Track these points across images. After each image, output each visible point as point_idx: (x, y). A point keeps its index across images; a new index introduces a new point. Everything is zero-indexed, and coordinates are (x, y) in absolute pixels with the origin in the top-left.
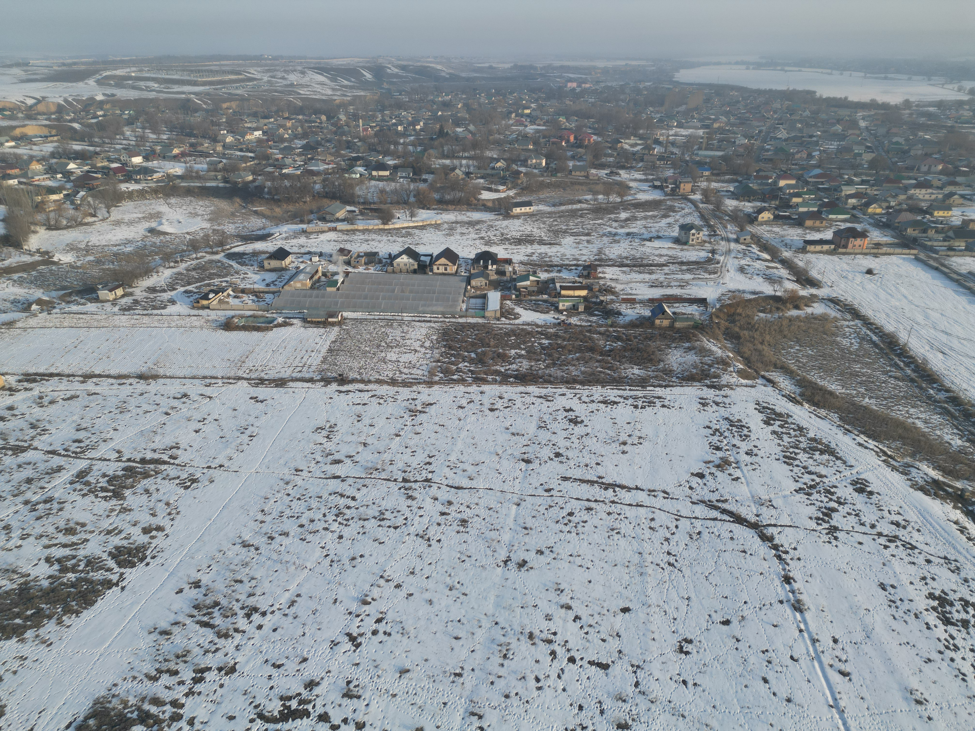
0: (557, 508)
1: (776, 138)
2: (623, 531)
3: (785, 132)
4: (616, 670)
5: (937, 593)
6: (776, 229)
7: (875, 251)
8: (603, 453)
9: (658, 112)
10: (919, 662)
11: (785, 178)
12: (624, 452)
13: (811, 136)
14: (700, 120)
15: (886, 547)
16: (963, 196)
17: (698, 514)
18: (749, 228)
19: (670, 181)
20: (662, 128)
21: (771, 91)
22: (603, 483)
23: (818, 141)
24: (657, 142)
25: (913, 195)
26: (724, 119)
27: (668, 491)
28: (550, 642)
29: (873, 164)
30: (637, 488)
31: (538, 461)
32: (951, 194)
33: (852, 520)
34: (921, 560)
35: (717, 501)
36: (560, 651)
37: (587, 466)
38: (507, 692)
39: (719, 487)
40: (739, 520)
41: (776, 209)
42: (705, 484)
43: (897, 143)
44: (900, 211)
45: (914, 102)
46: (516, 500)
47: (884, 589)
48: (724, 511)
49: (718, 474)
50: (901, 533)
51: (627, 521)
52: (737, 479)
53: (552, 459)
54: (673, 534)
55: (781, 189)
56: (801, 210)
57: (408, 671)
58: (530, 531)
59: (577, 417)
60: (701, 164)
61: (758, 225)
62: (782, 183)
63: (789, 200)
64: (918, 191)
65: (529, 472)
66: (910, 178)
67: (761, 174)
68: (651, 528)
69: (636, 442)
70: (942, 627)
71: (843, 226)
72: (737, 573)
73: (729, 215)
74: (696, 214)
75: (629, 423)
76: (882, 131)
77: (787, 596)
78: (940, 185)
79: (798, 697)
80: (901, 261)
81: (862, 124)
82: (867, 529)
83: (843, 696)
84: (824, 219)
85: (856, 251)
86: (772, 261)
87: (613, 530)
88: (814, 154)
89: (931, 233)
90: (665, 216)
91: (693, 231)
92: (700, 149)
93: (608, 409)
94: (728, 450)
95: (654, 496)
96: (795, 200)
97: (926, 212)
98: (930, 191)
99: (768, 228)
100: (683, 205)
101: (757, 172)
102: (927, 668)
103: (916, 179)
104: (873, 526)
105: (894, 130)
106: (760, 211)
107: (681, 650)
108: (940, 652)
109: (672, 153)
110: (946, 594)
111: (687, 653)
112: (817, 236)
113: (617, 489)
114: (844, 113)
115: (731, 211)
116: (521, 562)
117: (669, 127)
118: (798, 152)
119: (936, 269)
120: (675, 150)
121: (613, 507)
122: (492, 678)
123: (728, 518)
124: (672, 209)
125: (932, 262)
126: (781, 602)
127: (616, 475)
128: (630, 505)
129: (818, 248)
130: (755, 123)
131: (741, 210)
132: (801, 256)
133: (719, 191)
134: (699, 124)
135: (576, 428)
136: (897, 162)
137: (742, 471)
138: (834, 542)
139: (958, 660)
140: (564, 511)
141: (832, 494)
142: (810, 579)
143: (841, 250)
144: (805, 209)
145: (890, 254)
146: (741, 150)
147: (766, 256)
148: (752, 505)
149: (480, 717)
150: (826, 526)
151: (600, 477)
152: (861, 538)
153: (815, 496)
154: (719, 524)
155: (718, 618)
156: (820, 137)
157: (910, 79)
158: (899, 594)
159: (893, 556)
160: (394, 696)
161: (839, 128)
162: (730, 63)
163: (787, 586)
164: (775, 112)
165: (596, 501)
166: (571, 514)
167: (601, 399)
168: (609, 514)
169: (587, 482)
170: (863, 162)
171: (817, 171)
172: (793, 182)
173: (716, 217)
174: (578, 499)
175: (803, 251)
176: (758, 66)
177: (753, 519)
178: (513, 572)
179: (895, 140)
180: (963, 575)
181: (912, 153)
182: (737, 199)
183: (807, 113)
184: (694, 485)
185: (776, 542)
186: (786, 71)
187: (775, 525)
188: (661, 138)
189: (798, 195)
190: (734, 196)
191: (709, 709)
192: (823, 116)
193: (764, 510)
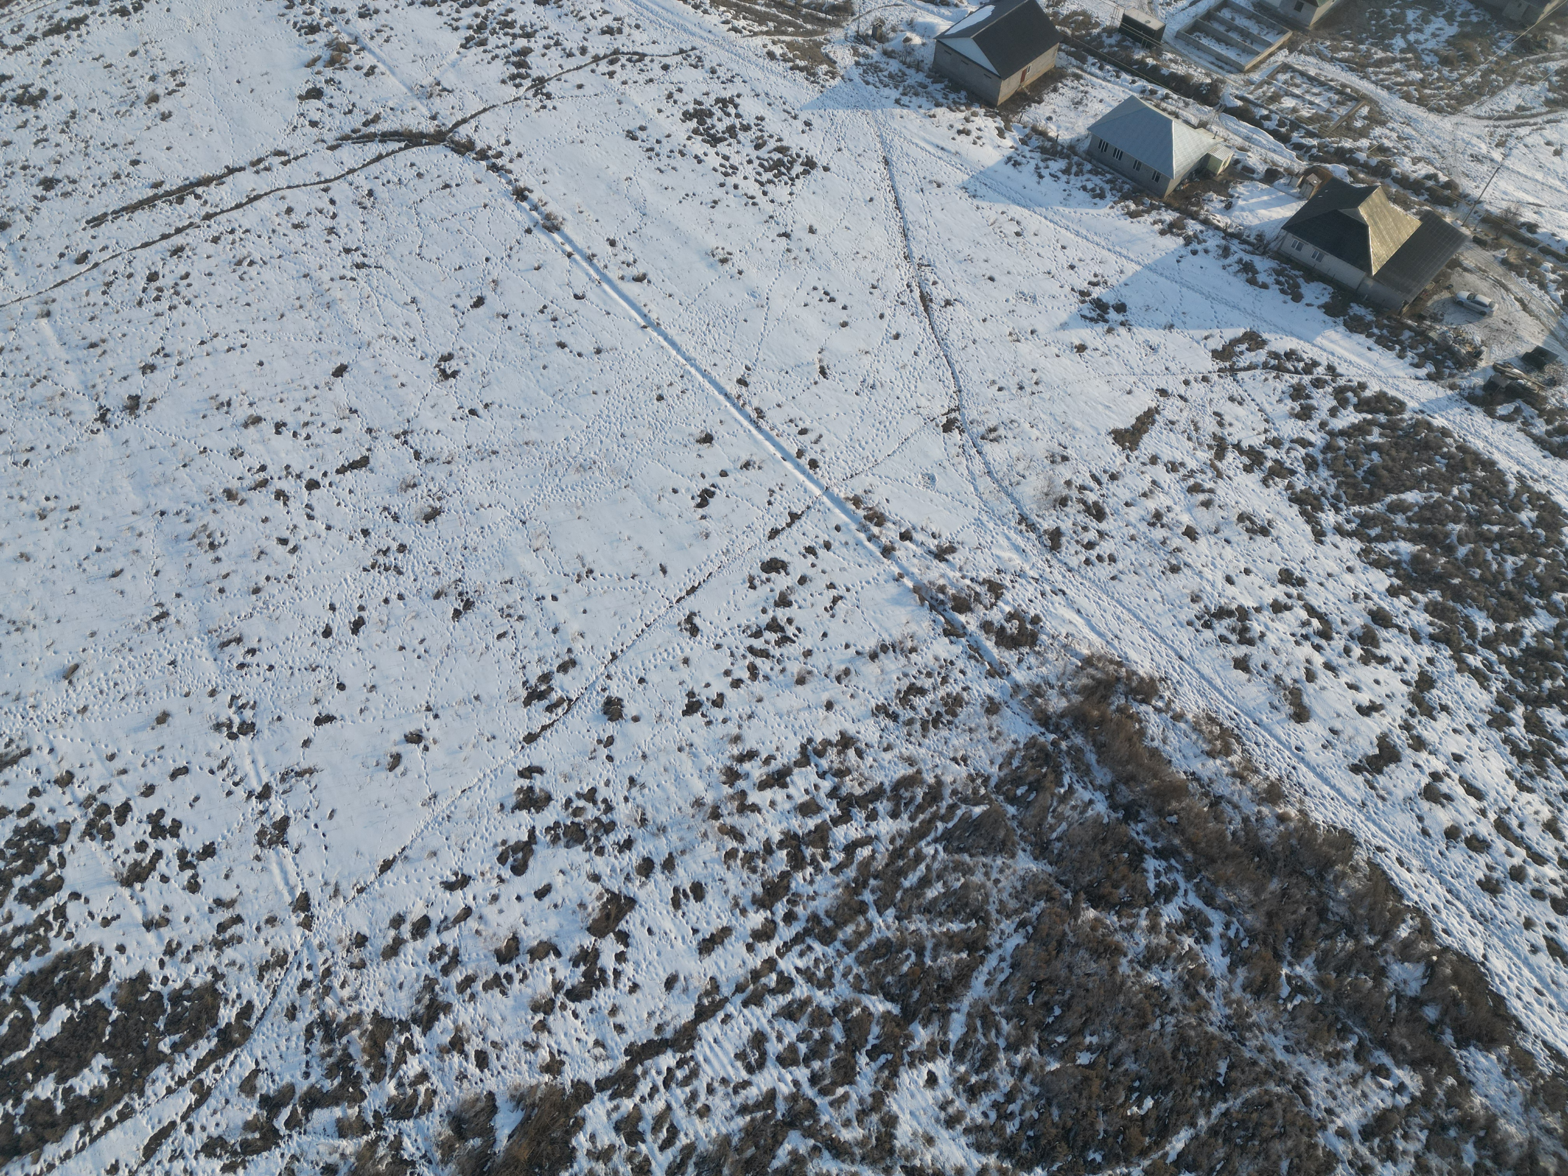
0: (122, 281)
2: (257, 257)
4: (379, 457)
5: (691, 107)
8: (130, 138)
10: (706, 210)
12: (165, 117)
15: (611, 74)
17: (350, 164)
22: (168, 194)
27: (282, 148)
28: (264, 483)
30: (231, 171)
31: (18, 217)
33: (554, 53)
34: (656, 71)
35: (365, 124)
36: (286, 485)
37: (117, 176)
38: (253, 585)
39: (354, 98)
40: (413, 139)
42: (331, 106)
46: (37, 309)
47: (634, 138)
48: (385, 137)
49: (339, 75)
50: (619, 42)
51: (252, 237)
52: (371, 71)
53: (43, 199)
54: (334, 216)
57: (76, 667)
58: (104, 346)
59: (25, 87)
65: (20, 245)
68: (295, 226)
69: (172, 86)
70: (712, 151)
72: (454, 224)
75: (134, 54)
77: (532, 218)
79: (606, 341)
82: (578, 60)
83: (651, 306)
87: (239, 263)
93: (75, 40)
94: (329, 24)
95: (267, 169)
102: (717, 214)
104: (583, 51)
107: (445, 375)
108: (722, 185)
110: (700, 103)
111: (454, 374)
113: (199, 190)
116: (128, 402)
121: (215, 226)
122: (216, 586)
123: (396, 146)
126: (529, 231)
127: (180, 167)
128: (239, 206)
135: (41, 112)
137: (371, 51)
138: (549, 103)
139: (742, 183)
140: (137, 277)
141: (511, 25)
142: (546, 177)
148: (417, 103)
149: (239, 640)
150: (528, 83)
151: (156, 185)
152: (576, 78)
153: (493, 41)
154: (388, 161)
155: (466, 303)
158: (653, 133)
159: (624, 83)
160: (85, 709)
163: (524, 204)
165: (179, 231)
166: (153, 277)
167: (43, 25)
168: (216, 240)
169: (140, 205)
174: (145, 245)
177: (429, 127)
178: (129, 427)
180: (708, 65)
184: (316, 116)
185: (479, 145)
187: (464, 121)
191: (519, 423)
193: (439, 104)
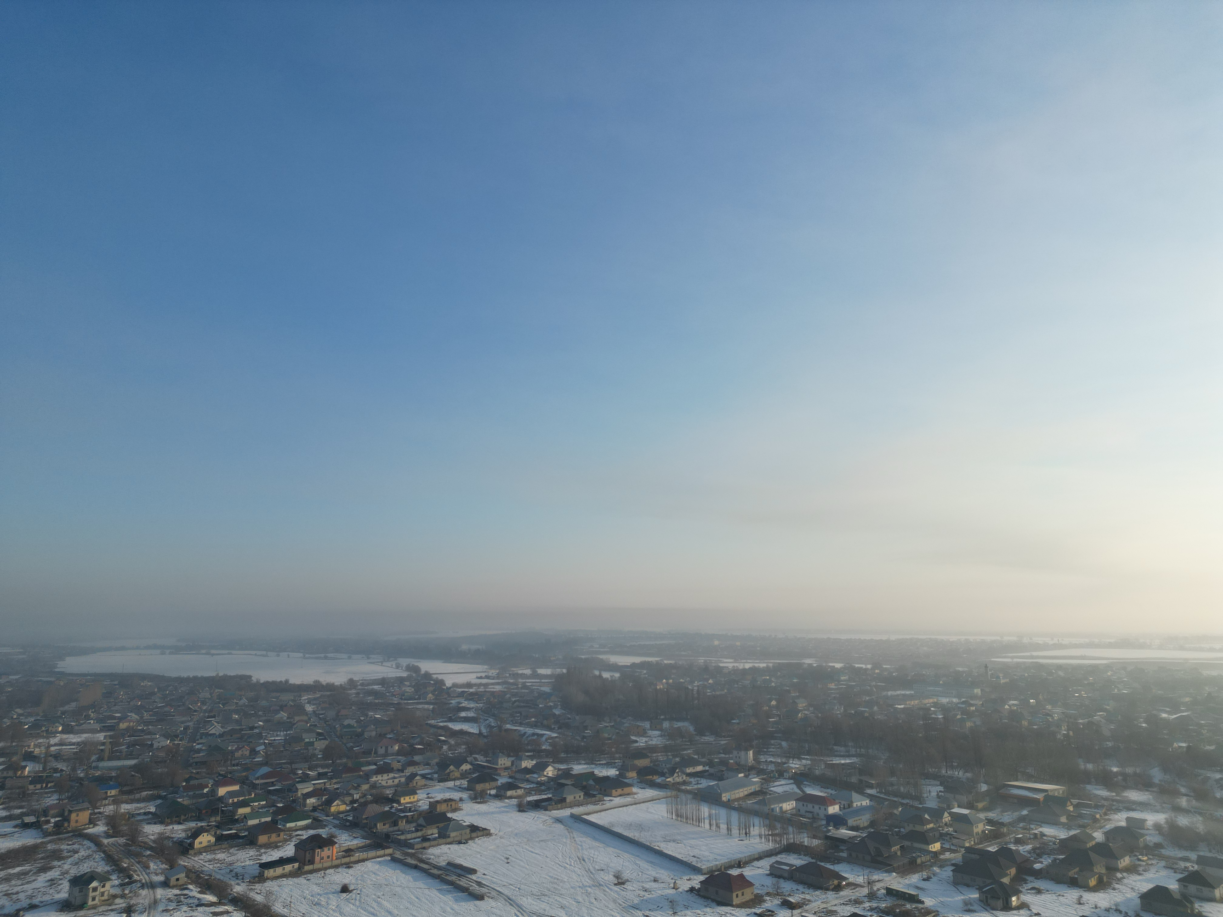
1: (207, 735)
3: (219, 726)
6: (221, 856)
7: (347, 860)
9: (30, 715)
11: (225, 784)
13: (252, 728)
14: (99, 721)
16: (424, 776)
18: (183, 862)
19: (52, 812)
20: (38, 736)
21: (195, 678)
23: (261, 733)
24: (30, 757)
25: (375, 782)
26: (134, 716)
29: (328, 753)
32: (413, 776)
41: (218, 827)
43: (349, 726)
44: (365, 804)
45: (358, 681)
55: (221, 799)
56: (251, 822)
60: (103, 781)
61: (195, 854)
62: (222, 791)
63: (234, 813)
64: (379, 777)
66: (369, 764)
67: (192, 782)
71: (305, 835)
73: (151, 848)
74: (98, 856)
76: (331, 714)
78: (400, 768)
80: (377, 867)
81: (309, 708)
84: (281, 830)
85: (325, 865)
86: (220, 903)
88: (258, 749)
89: (402, 824)
90: (44, 869)
91: (94, 884)
92: (101, 759)
96: (242, 811)
97: (391, 801)
98: (391, 775)
99: (209, 857)
100: (76, 846)
101: (187, 781)
103: (375, 764)
105: (343, 712)
106: (196, 834)
109: (56, 770)
112: (275, 855)
114: (286, 697)
115: (154, 841)
117: (50, 734)
118: (238, 749)
119: (416, 867)
120: (61, 766)
124: (57, 855)
125: (410, 861)
129: (279, 871)
130: (178, 719)
131: (169, 838)
132: (258, 886)
133: (133, 816)
134: (98, 726)
136: (352, 747)
143: (307, 868)
144: (255, 822)
145: (363, 860)
146: (162, 754)
147: (210, 898)
156: (262, 727)
157: (350, 658)
161: (283, 715)
162: (138, 648)
164: (204, 703)
170: (317, 752)
171: (265, 770)
172: (236, 788)
173: (130, 854)
175: (260, 878)
176: (176, 650)
179: (346, 722)
181: (366, 735)
182: (161, 823)
183: (244, 701)
186: (213, 655)
188: (37, 751)
189: (244, 804)
190: (157, 818)
192: (264, 703)
